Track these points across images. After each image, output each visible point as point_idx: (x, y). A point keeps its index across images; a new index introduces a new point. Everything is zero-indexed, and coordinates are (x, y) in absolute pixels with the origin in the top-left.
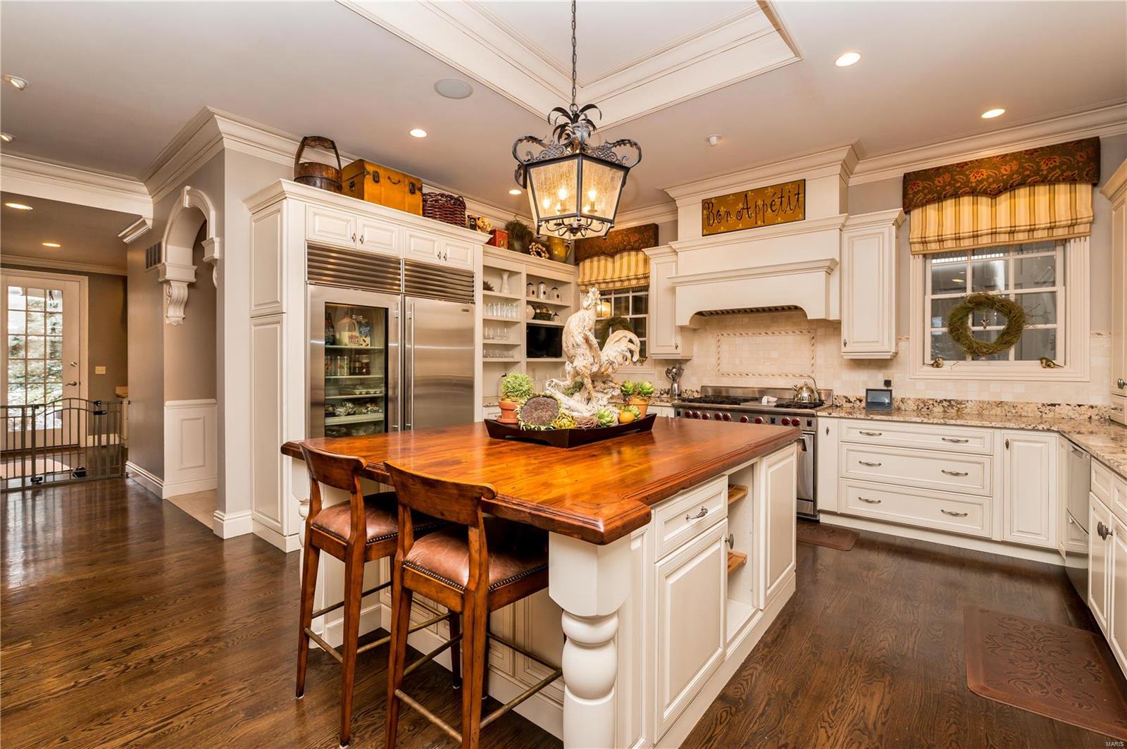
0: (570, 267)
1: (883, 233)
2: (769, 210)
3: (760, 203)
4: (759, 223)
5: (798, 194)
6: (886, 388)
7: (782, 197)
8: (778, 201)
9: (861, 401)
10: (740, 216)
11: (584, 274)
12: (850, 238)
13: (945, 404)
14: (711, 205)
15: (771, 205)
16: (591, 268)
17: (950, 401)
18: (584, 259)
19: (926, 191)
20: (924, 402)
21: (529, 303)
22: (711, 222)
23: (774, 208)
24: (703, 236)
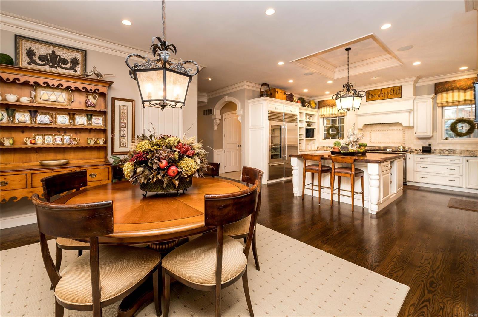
0: (316, 110)
1: (428, 101)
2: (389, 94)
3: (386, 92)
4: (386, 98)
5: (399, 90)
6: (429, 146)
7: (394, 91)
8: (392, 92)
9: (420, 150)
10: (379, 96)
11: (321, 112)
12: (417, 102)
13: (449, 151)
14: (369, 93)
15: (390, 93)
16: (324, 110)
17: (451, 150)
18: (321, 107)
19: (442, 89)
20: (442, 150)
21: (306, 122)
22: (369, 97)
23: (391, 94)
24: (366, 101)
